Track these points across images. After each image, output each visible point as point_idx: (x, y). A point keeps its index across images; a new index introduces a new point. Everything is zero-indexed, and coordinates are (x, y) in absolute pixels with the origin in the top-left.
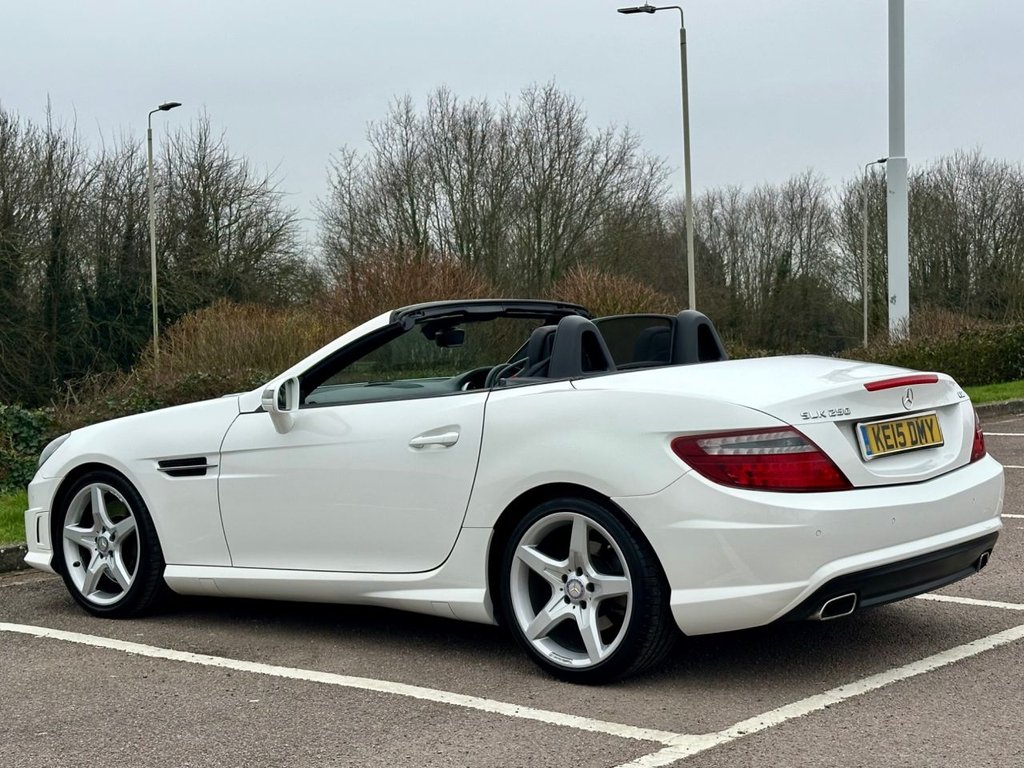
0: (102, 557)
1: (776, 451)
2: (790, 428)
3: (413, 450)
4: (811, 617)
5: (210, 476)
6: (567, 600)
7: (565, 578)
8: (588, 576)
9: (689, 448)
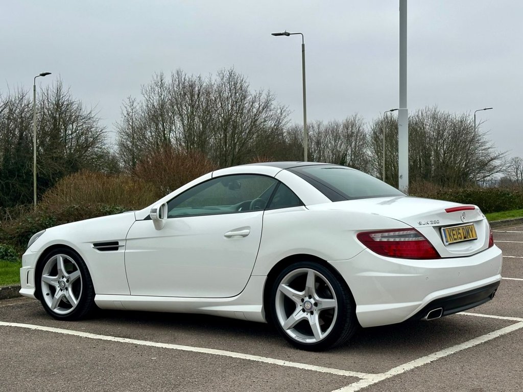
0: (61, 290)
1: (407, 239)
2: (413, 229)
3: (225, 238)
4: (422, 319)
5: (120, 251)
6: (304, 311)
7: (303, 300)
8: (314, 299)
9: (365, 238)
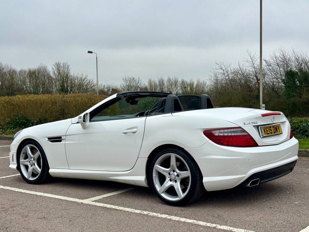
1: (236, 134)
2: (240, 127)
3: (123, 134)
4: (246, 186)
5: (63, 142)
9: (209, 134)
